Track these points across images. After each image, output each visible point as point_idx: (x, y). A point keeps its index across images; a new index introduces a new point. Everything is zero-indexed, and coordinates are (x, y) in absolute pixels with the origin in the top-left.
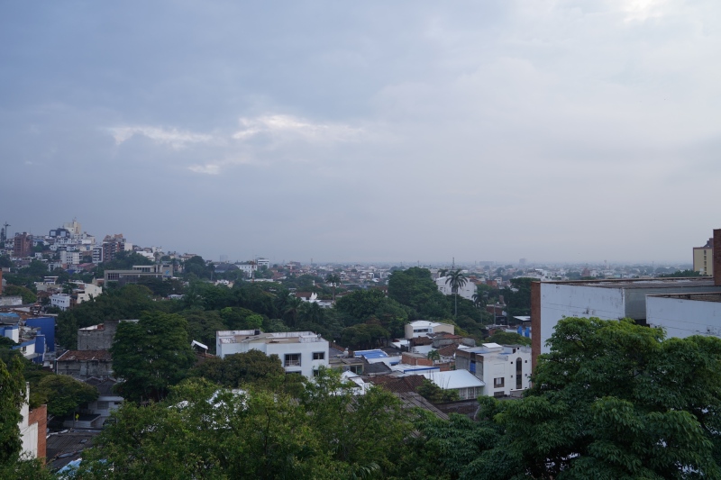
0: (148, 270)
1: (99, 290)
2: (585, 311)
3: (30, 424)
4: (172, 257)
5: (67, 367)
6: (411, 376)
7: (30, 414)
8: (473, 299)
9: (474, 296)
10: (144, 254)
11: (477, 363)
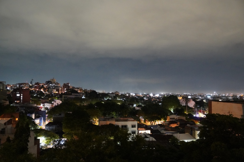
0: (77, 95)
1: (61, 102)
2: (228, 112)
3: (35, 145)
4: (85, 91)
5: (49, 128)
6: (168, 135)
7: (35, 141)
8: (193, 107)
9: (194, 106)
10: (76, 90)
11: (193, 131)
